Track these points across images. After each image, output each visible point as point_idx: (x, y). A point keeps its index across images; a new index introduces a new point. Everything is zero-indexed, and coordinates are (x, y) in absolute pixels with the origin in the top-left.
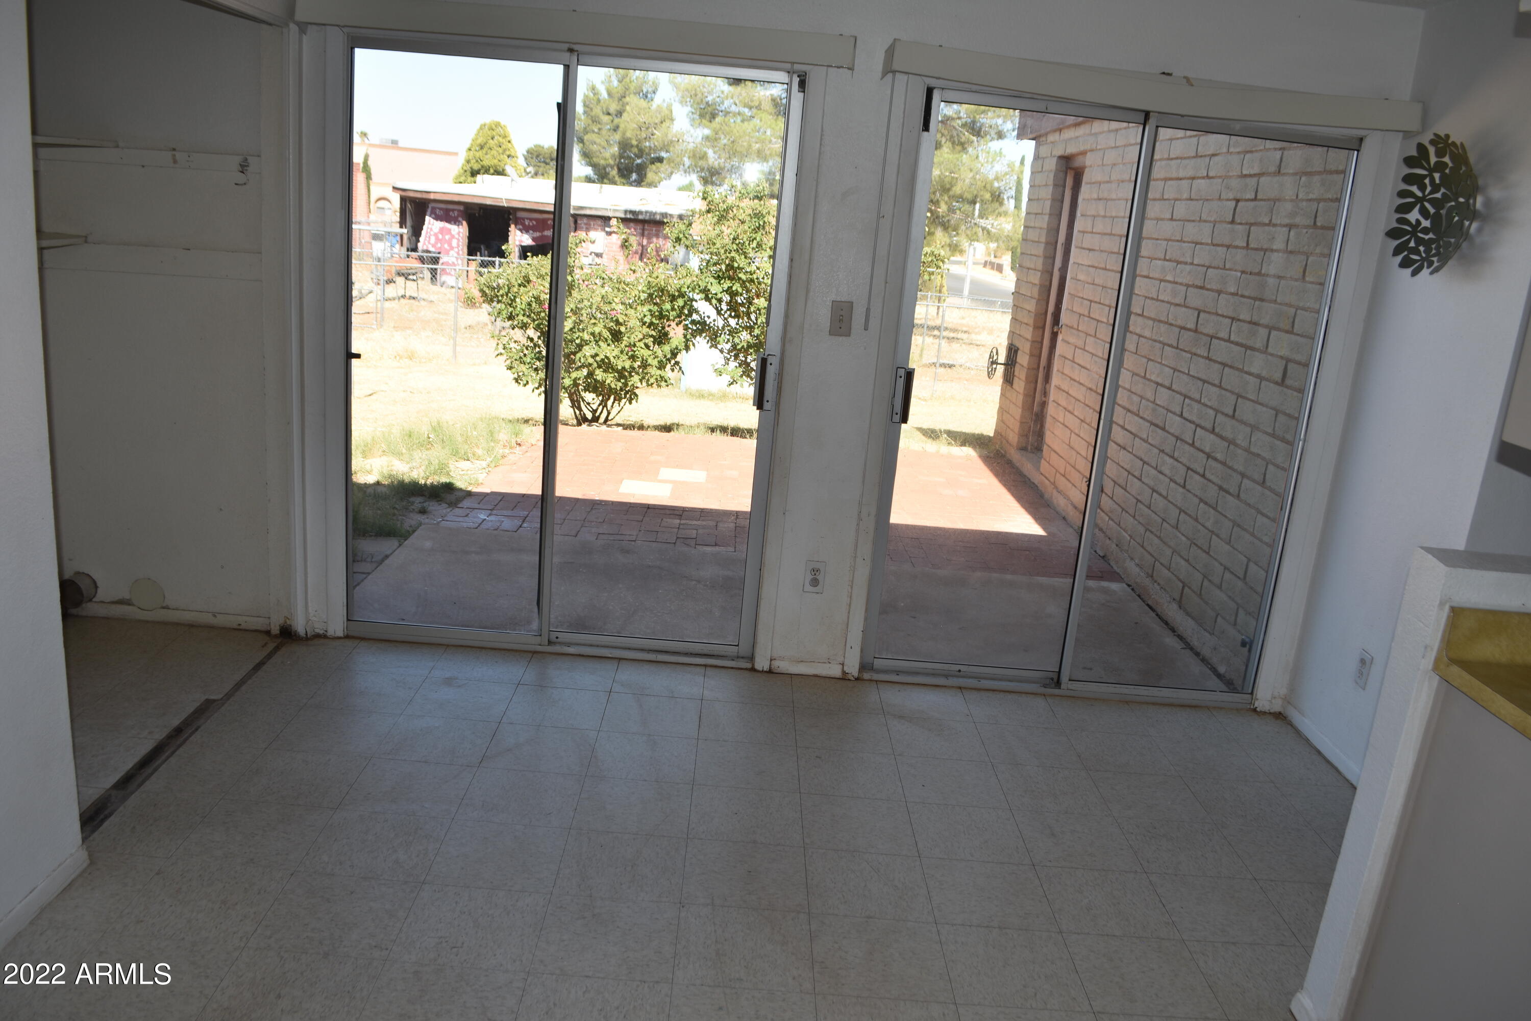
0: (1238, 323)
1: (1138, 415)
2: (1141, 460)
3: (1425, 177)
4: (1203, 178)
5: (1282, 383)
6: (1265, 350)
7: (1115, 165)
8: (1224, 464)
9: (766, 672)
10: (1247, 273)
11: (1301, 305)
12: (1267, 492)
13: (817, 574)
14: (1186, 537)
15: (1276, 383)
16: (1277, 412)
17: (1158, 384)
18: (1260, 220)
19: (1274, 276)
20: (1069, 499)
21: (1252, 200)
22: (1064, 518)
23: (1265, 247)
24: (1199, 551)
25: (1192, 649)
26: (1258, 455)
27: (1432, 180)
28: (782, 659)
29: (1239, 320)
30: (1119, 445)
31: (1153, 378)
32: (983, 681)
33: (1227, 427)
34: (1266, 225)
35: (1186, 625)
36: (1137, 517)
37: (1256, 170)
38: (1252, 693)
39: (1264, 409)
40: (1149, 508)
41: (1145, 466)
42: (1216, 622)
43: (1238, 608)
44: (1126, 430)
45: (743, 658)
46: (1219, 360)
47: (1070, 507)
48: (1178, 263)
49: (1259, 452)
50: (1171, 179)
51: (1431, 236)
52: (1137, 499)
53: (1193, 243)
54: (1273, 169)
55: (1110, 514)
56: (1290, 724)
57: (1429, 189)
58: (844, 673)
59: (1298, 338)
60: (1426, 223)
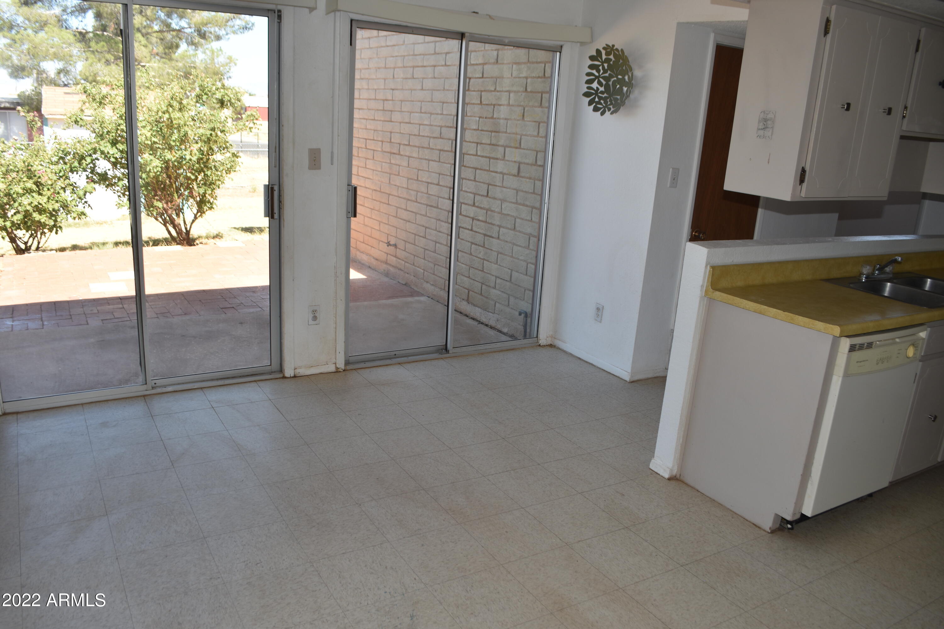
0: (482, 145)
1: (416, 202)
2: (423, 226)
3: (599, 66)
4: (442, 66)
5: (518, 174)
6: (504, 159)
7: (371, 58)
8: (485, 222)
9: (293, 377)
10: (483, 118)
11: (524, 133)
12: (518, 233)
13: (316, 313)
14: (465, 264)
15: (514, 176)
16: (517, 191)
17: (428, 183)
18: (487, 89)
19: (503, 119)
20: (370, 255)
21: (480, 78)
22: (370, 267)
23: (494, 103)
24: (477, 271)
25: (482, 323)
26: (508, 215)
27: (603, 67)
28: (300, 367)
29: (481, 144)
30: (404, 220)
31: (424, 180)
32: (410, 358)
33: (485, 202)
34: (491, 91)
35: (476, 312)
36: (426, 259)
37: (481, 61)
38: (537, 337)
39: (508, 190)
40: (435, 252)
41: (427, 230)
42: (495, 306)
43: (509, 297)
44: (408, 211)
45: (274, 372)
46: (471, 166)
47: (373, 260)
48: (431, 114)
49: (509, 213)
50: (418, 67)
51: (605, 95)
52: (424, 249)
53: (441, 102)
54: (493, 60)
55: (405, 260)
56: (559, 349)
57: (602, 71)
58: (337, 368)
59: (525, 151)
60: (602, 89)
